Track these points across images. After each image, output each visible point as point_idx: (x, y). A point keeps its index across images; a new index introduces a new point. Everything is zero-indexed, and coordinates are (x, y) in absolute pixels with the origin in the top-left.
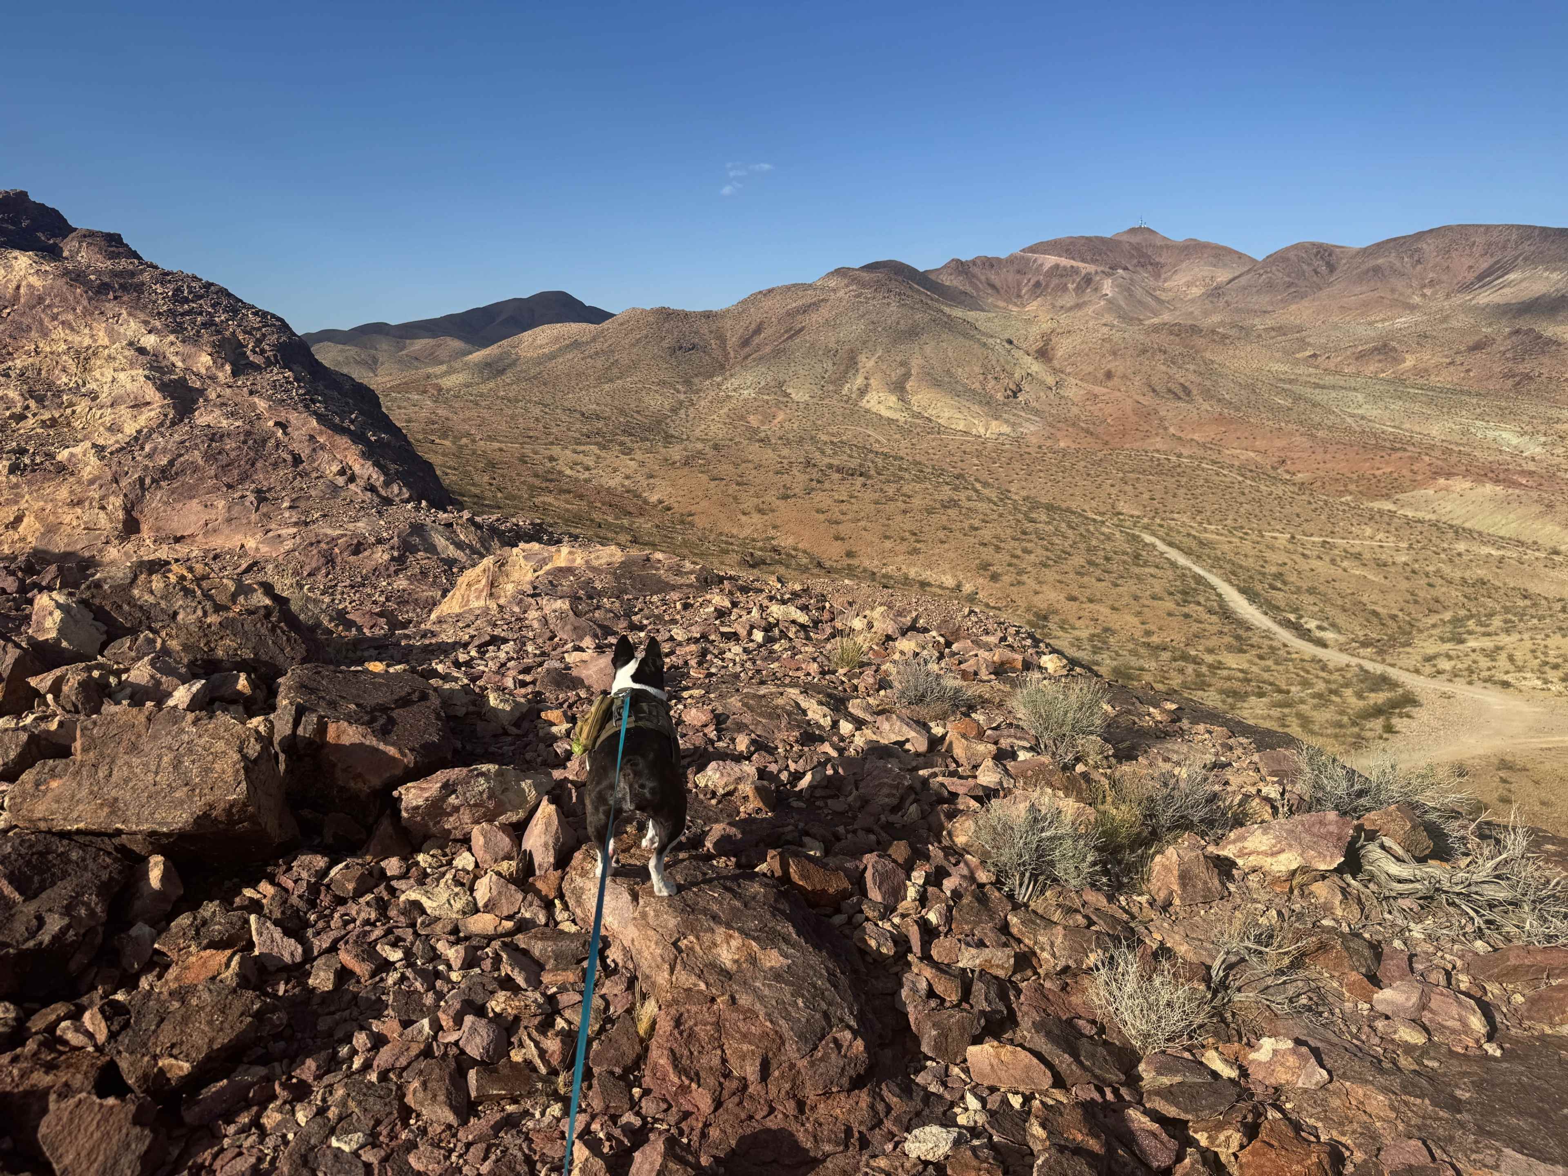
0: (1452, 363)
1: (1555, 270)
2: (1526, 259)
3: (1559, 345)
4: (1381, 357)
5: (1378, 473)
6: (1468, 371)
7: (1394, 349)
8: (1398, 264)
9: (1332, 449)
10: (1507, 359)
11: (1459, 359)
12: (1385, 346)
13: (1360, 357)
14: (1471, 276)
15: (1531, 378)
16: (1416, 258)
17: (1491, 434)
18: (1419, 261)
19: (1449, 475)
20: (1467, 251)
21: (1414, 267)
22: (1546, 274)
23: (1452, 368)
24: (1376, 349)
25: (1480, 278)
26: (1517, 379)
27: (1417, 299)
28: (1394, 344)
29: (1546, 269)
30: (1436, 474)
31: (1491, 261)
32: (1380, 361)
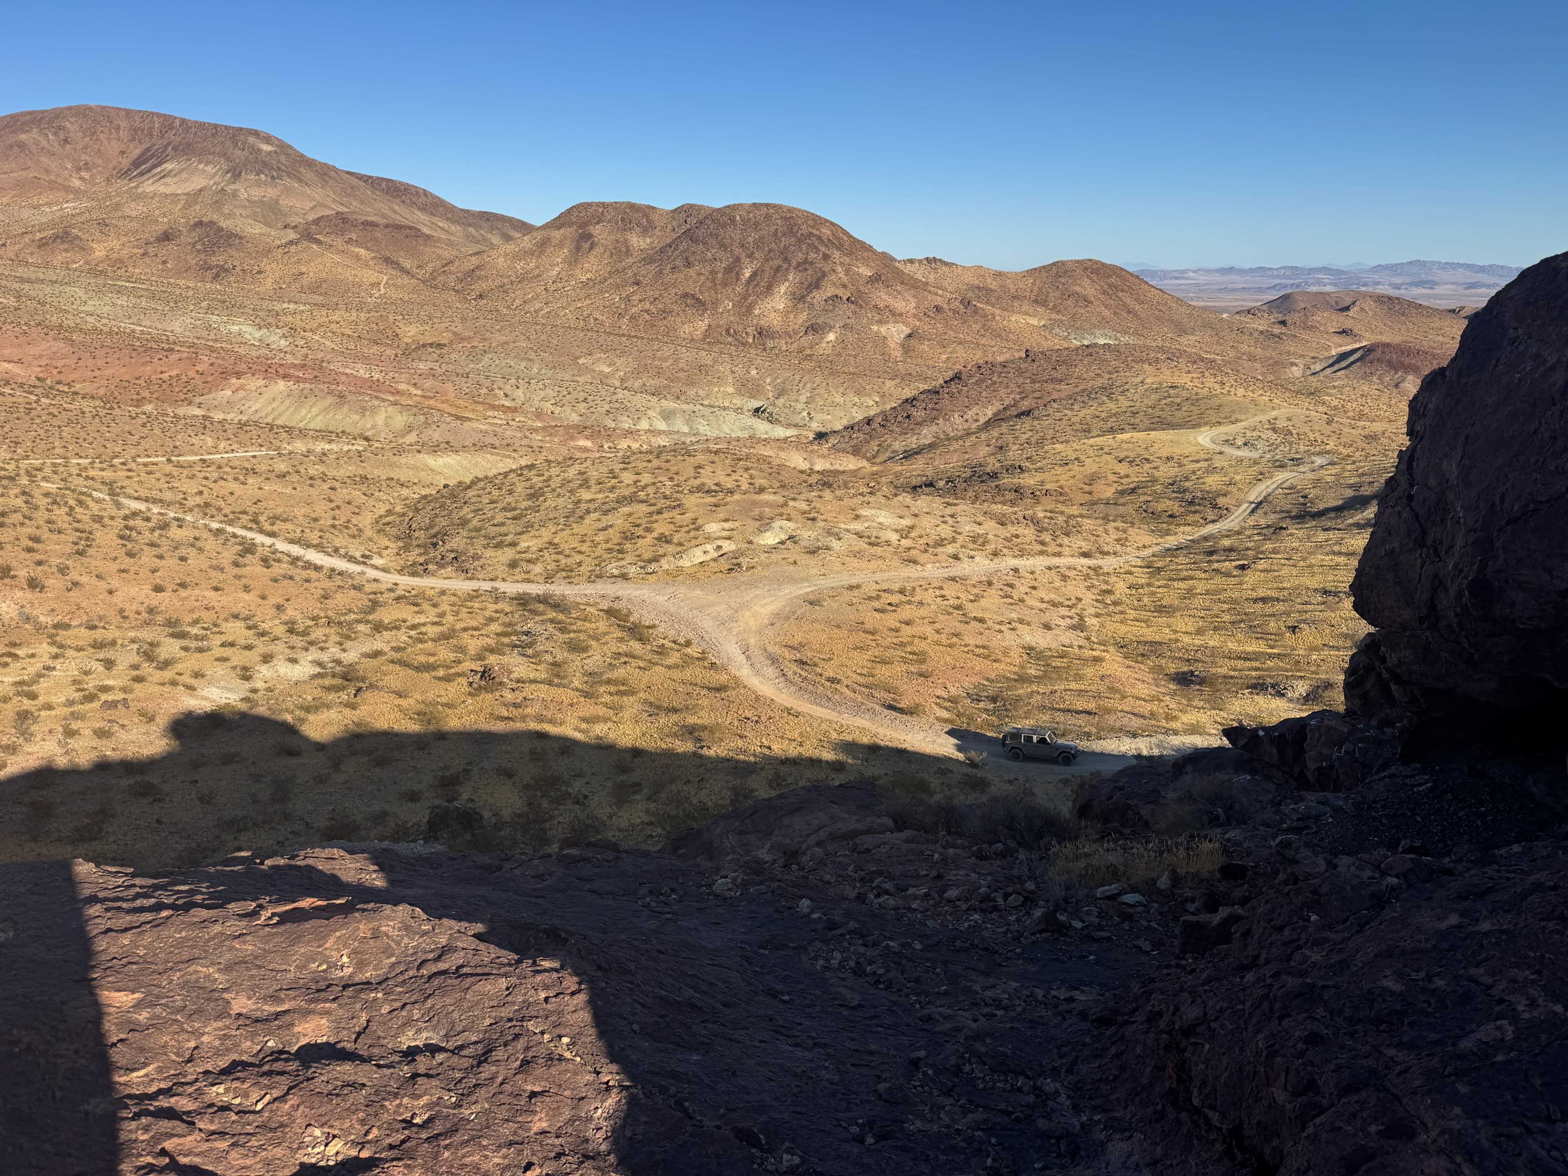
0: (145, 254)
1: (208, 163)
2: (175, 149)
3: (241, 238)
4: (66, 246)
5: (165, 376)
6: (165, 262)
7: (77, 237)
8: (44, 143)
9: (100, 353)
10: (198, 251)
11: (151, 250)
12: (67, 234)
13: (42, 244)
14: (126, 163)
15: (227, 270)
16: (62, 136)
17: (235, 328)
18: (66, 141)
19: (239, 375)
20: (114, 135)
21: (63, 147)
22: (201, 166)
23: (147, 260)
24: (56, 237)
25: (136, 164)
26: (215, 271)
27: (76, 183)
28: (75, 231)
29: (200, 162)
30: (225, 375)
31: (143, 147)
32: (66, 250)
